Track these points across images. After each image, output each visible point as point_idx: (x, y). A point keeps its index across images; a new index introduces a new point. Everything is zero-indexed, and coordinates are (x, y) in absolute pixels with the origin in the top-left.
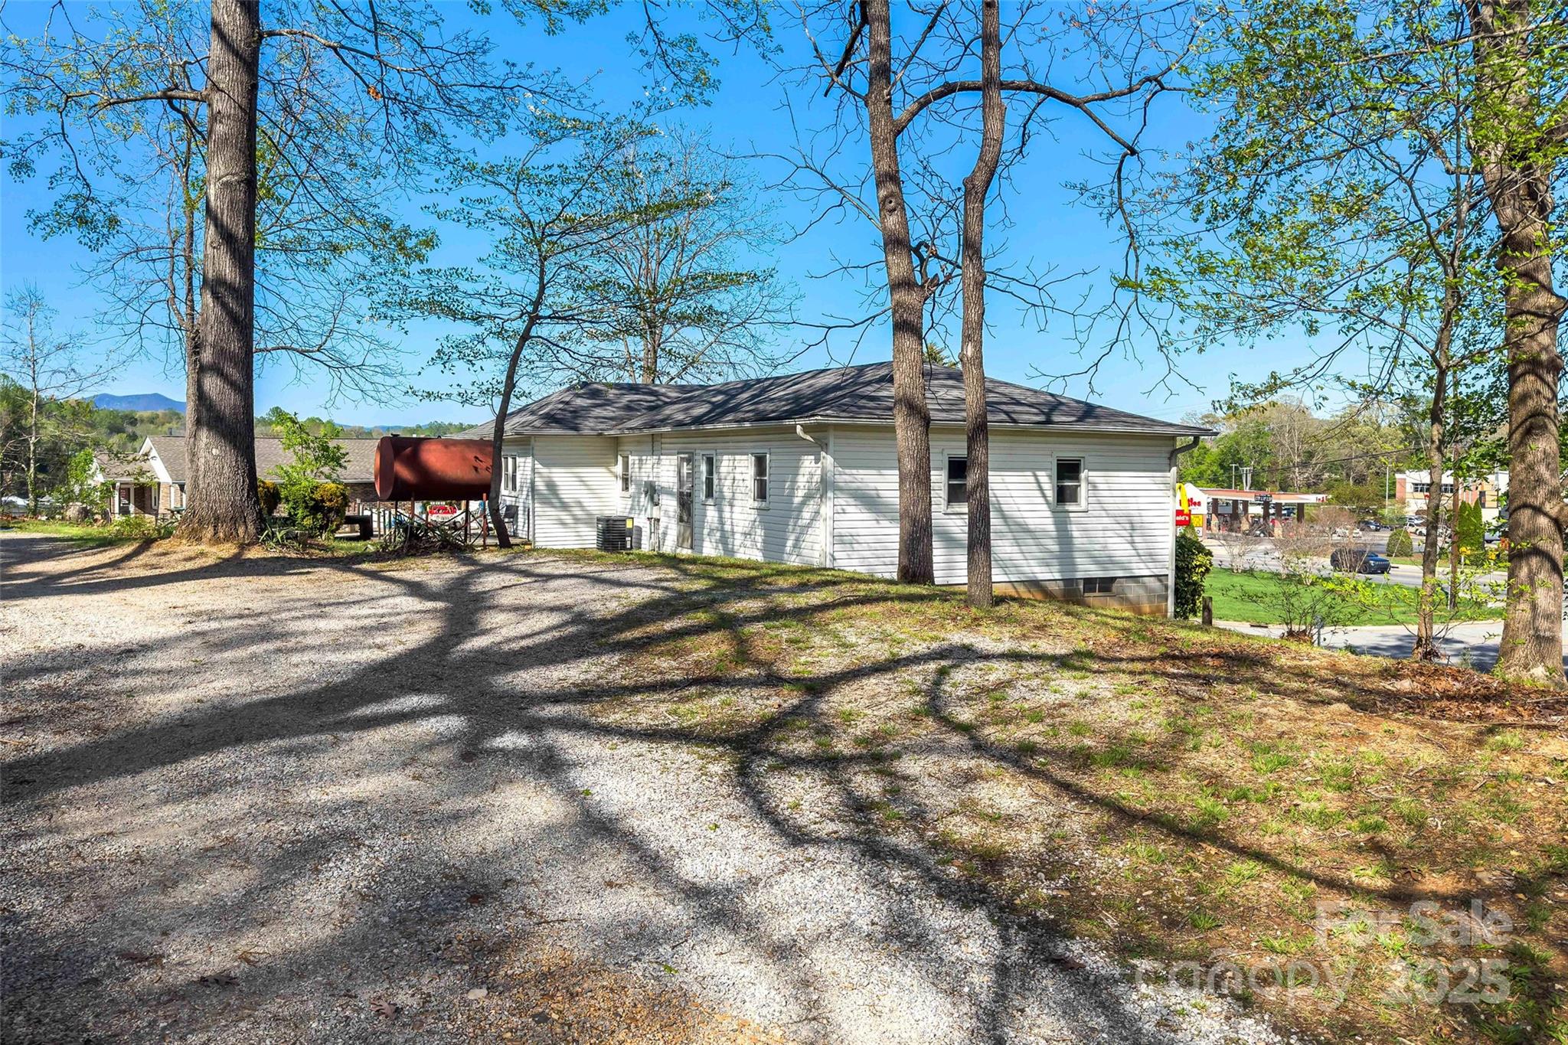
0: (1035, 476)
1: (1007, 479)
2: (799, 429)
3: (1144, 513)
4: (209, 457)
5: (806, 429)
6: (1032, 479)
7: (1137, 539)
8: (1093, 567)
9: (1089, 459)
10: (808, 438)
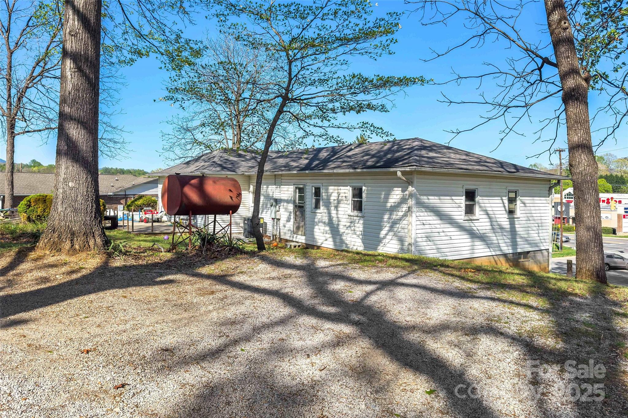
0: (502, 200)
1: (491, 201)
2: (399, 174)
3: (543, 218)
4: (67, 188)
5: (403, 173)
6: (501, 201)
7: (540, 231)
8: (526, 246)
9: (520, 191)
10: (404, 179)
